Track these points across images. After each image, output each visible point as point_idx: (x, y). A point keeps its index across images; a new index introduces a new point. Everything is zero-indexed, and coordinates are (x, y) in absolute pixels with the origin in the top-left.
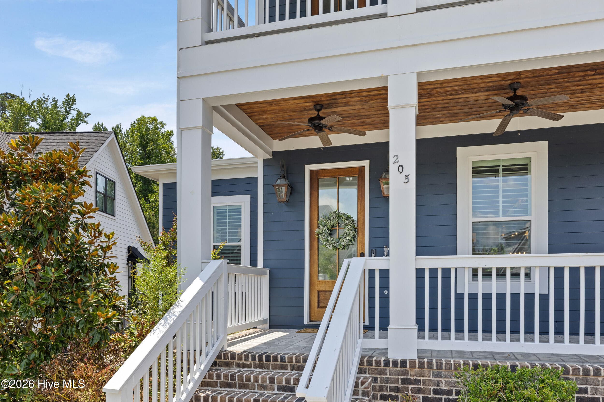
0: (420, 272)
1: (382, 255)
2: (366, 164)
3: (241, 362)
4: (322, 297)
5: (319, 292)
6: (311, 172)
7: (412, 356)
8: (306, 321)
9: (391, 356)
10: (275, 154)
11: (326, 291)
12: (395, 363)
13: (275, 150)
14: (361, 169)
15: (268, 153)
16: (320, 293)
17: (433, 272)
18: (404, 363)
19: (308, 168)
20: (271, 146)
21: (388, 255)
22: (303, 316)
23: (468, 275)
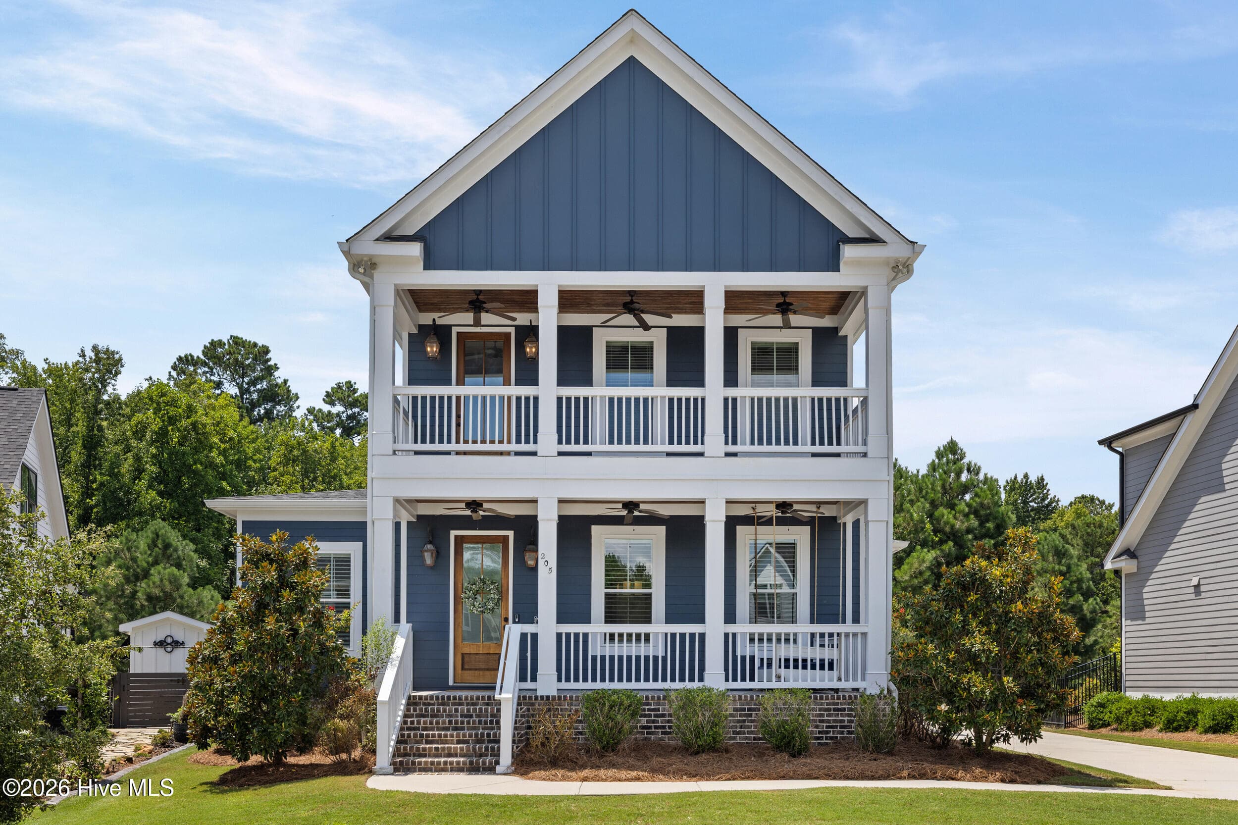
0: (559, 635)
1: (532, 623)
2: (510, 534)
3: (426, 701)
4: (466, 659)
5: (463, 655)
6: (456, 537)
7: (554, 692)
8: (451, 683)
9: (539, 693)
10: (419, 517)
11: (470, 654)
12: (542, 697)
13: (419, 513)
14: (506, 538)
15: (413, 516)
16: (465, 656)
17: (568, 635)
18: (548, 697)
19: (453, 533)
20: (416, 510)
21: (537, 623)
22: (448, 678)
23: (599, 640)
